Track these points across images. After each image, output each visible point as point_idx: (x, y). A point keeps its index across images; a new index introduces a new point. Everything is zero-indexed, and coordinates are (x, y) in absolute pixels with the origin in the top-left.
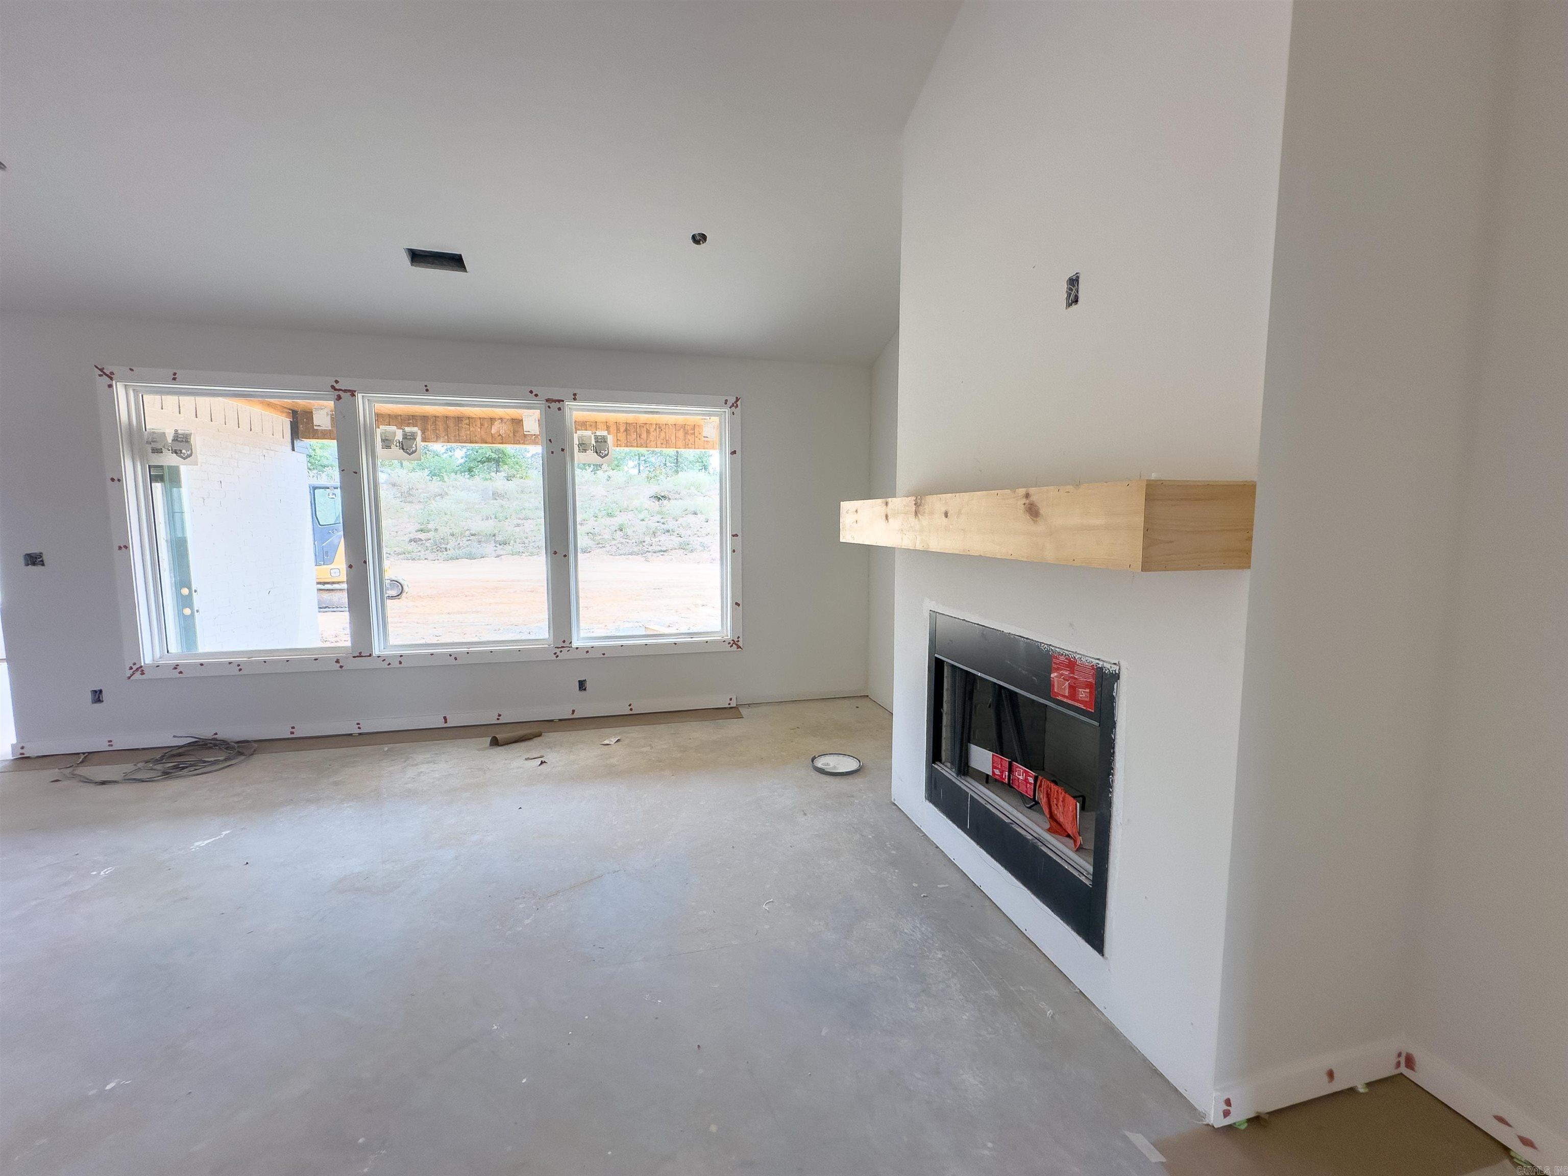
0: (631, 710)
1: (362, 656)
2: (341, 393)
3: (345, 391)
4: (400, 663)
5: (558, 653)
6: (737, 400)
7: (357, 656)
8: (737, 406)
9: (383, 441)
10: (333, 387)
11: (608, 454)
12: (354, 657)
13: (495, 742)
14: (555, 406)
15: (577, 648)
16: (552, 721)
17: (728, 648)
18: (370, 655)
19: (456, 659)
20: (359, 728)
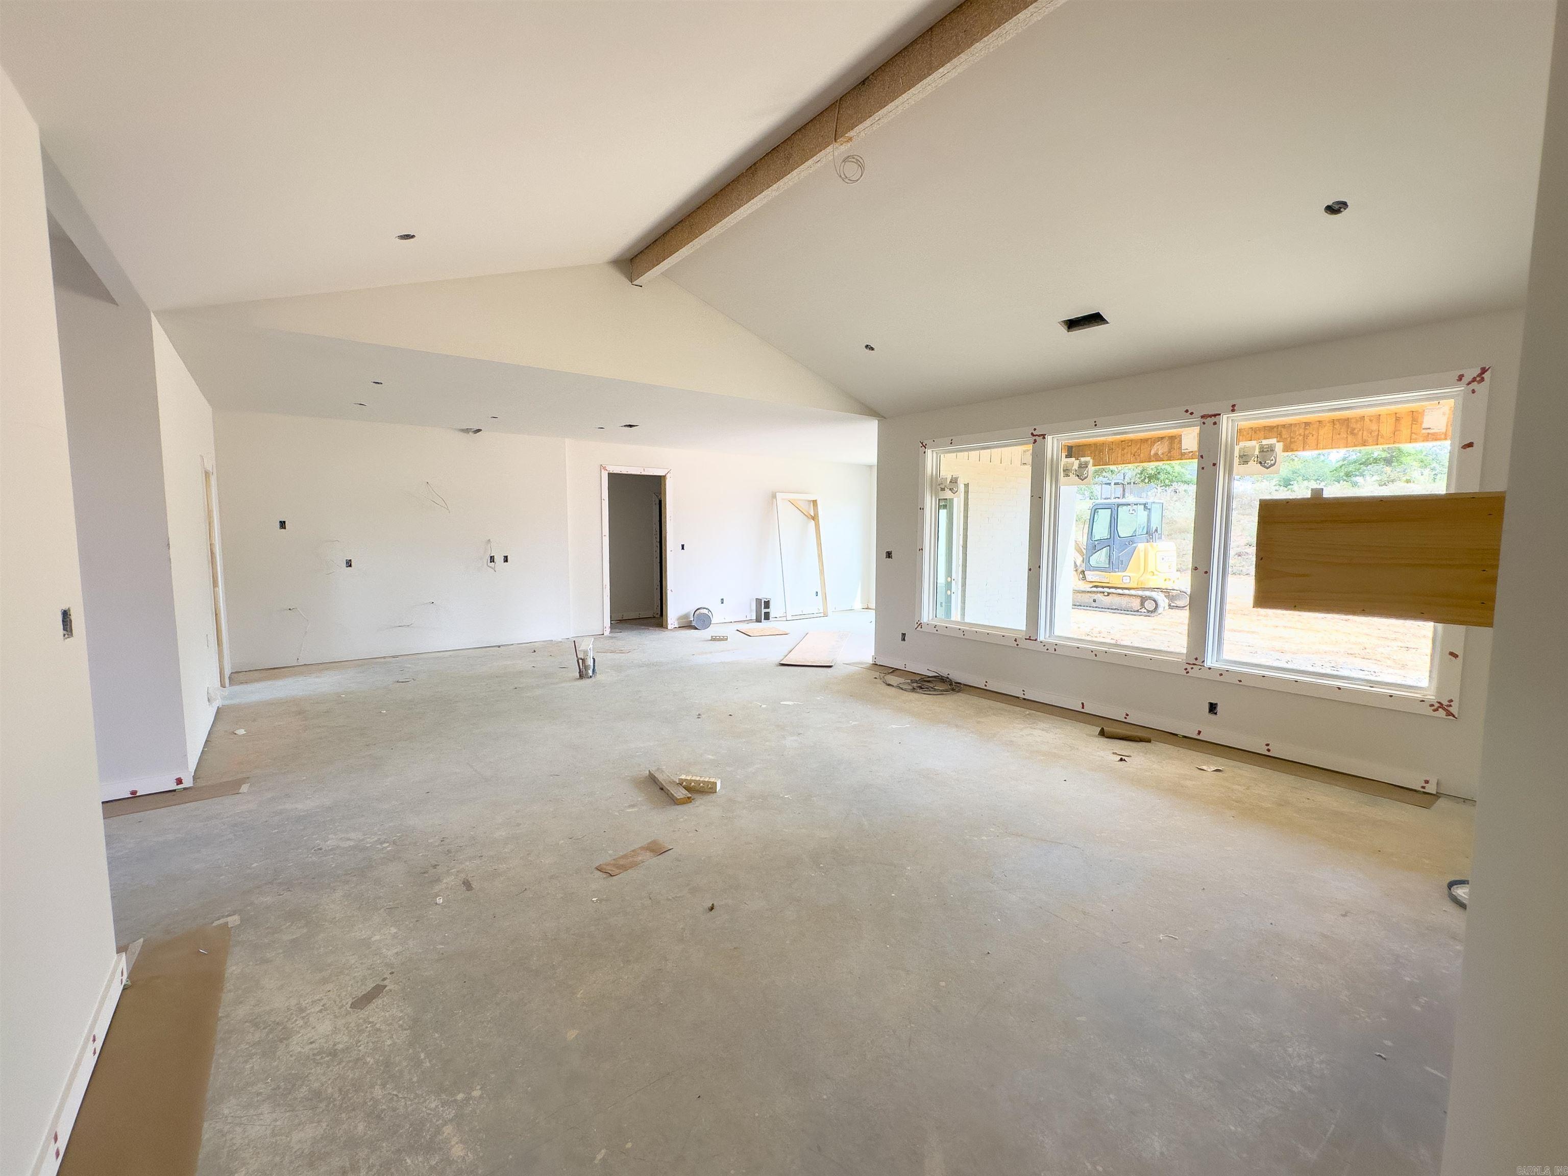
0: (1269, 750)
1: (1031, 640)
2: (1036, 438)
3: (1039, 436)
4: (1055, 650)
5: (1189, 669)
6: (1484, 370)
7: (1028, 639)
8: (1483, 380)
9: (1064, 471)
10: (1032, 434)
11: (1274, 464)
12: (1026, 639)
13: (1102, 733)
14: (1209, 421)
15: (1210, 668)
16: (1176, 735)
17: (1429, 711)
18: (1036, 640)
19: (1096, 655)
20: (1024, 694)
